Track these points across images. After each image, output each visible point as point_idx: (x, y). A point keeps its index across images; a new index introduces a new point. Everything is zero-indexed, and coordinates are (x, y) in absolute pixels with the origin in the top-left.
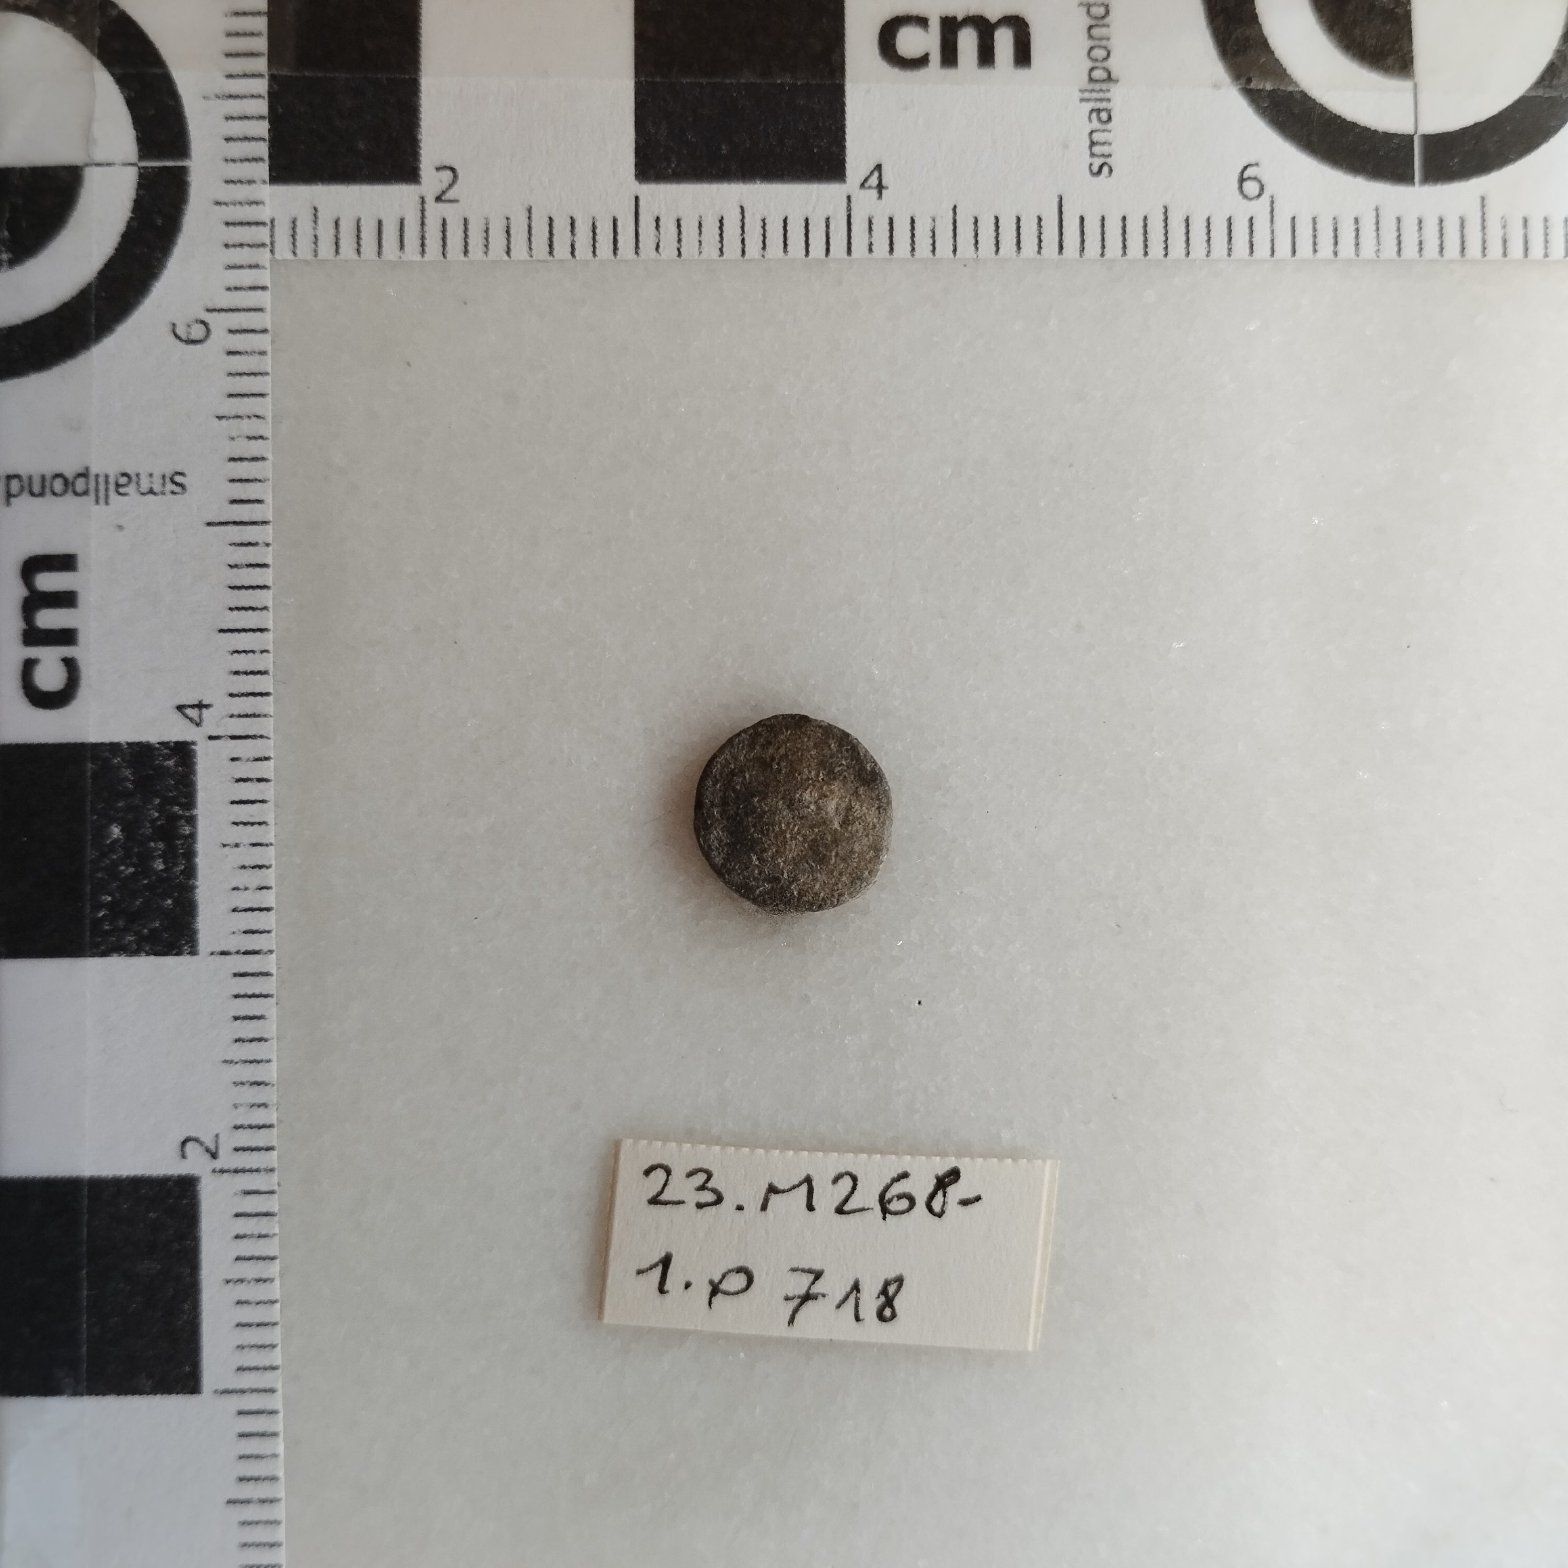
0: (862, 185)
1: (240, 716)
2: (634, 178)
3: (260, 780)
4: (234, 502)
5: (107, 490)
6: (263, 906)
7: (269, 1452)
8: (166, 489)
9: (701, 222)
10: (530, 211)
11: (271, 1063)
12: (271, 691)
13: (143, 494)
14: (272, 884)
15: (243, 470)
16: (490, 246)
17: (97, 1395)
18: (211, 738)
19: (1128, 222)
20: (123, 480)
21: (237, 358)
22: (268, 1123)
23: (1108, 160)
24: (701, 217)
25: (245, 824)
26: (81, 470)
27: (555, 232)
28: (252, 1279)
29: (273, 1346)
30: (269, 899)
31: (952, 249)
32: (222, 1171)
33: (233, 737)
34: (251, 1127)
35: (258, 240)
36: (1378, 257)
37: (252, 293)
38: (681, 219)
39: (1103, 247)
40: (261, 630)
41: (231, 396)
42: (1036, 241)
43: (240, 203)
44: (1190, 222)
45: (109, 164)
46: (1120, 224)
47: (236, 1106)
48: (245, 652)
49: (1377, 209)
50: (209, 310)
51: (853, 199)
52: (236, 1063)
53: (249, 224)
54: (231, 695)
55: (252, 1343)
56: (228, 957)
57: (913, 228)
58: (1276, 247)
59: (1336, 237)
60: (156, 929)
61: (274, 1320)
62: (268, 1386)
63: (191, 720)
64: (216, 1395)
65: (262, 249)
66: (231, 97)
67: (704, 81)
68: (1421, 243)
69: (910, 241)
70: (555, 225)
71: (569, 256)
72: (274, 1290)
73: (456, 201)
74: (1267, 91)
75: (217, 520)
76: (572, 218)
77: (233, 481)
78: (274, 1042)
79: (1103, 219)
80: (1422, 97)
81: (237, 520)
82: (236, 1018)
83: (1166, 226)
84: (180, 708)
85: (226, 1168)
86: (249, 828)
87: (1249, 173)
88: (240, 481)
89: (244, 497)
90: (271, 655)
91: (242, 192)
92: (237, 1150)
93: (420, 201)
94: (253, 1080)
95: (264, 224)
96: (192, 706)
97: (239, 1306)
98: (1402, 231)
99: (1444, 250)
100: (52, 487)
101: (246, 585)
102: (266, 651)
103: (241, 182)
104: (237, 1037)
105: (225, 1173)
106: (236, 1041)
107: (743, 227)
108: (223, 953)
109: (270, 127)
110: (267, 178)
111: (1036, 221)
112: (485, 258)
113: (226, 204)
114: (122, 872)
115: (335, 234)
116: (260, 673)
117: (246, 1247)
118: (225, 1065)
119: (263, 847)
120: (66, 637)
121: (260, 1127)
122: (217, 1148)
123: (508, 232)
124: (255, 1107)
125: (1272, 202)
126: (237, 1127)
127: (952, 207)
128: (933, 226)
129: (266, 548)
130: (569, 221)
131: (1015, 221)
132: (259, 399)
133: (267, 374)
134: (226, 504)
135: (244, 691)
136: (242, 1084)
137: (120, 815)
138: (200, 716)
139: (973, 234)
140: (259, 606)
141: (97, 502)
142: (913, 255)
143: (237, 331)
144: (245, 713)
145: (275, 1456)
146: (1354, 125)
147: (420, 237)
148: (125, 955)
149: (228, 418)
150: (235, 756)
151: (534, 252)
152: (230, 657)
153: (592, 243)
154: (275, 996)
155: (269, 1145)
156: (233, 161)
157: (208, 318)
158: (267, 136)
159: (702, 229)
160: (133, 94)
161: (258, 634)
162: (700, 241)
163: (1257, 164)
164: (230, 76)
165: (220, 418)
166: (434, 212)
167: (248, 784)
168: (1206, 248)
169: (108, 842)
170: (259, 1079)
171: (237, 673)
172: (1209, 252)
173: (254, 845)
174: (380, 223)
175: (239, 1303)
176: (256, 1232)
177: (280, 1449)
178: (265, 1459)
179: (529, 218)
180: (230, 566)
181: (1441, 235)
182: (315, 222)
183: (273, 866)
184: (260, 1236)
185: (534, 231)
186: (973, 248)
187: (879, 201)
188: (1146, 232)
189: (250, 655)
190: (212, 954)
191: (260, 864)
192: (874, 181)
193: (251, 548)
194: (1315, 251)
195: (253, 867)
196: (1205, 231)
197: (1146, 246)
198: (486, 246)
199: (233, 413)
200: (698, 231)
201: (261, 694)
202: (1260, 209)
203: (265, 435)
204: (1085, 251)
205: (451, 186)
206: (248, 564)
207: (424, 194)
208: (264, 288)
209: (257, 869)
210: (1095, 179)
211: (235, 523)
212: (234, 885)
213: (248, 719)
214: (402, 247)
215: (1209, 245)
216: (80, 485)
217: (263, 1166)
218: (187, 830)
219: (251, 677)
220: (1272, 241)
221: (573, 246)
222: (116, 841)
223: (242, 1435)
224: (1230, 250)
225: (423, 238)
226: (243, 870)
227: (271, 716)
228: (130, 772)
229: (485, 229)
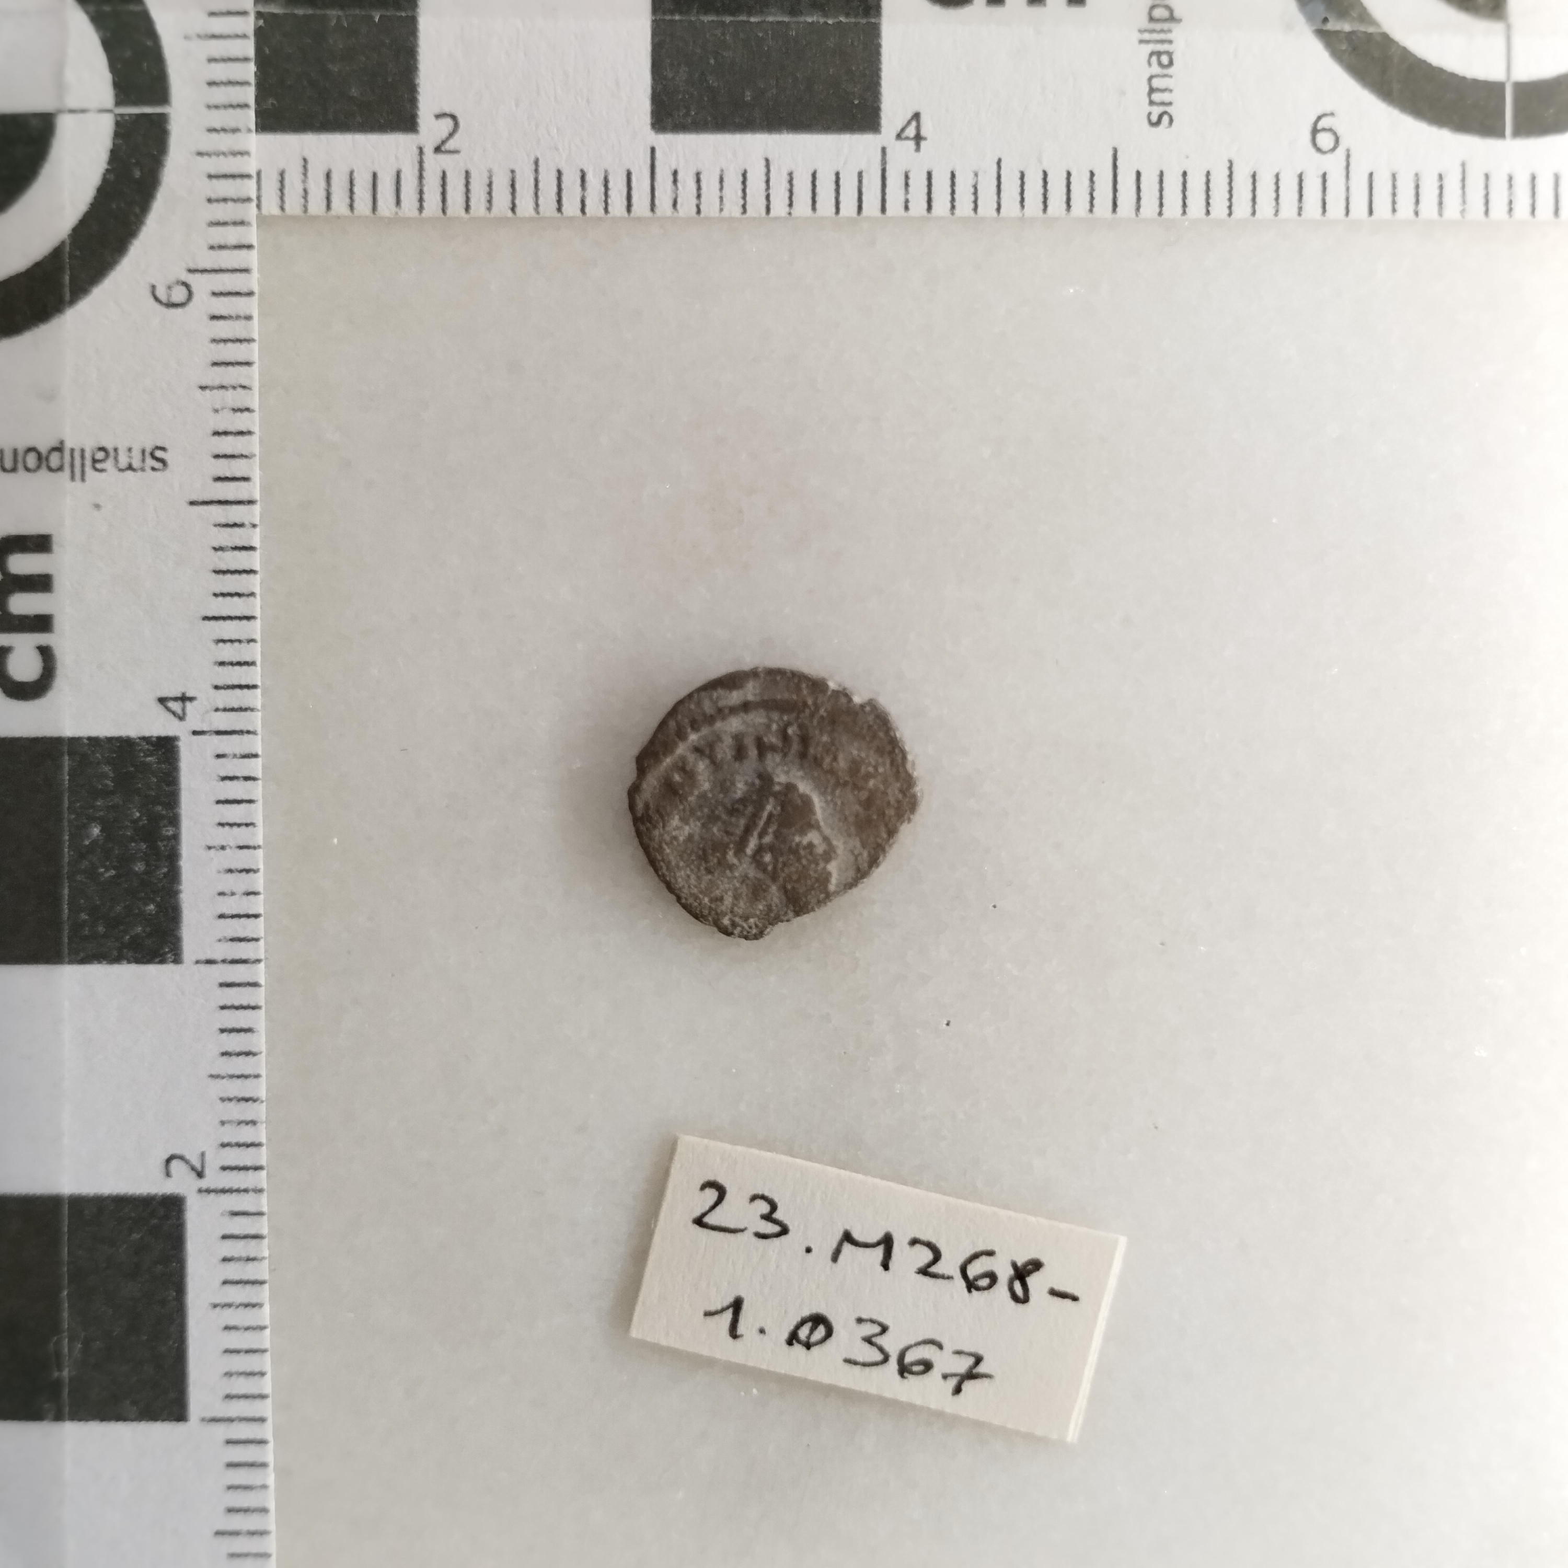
0: (899, 137)
1: (225, 710)
2: (649, 127)
3: (247, 778)
4: (219, 479)
5: (83, 465)
6: (251, 912)
7: (258, 1482)
8: (146, 465)
9: (724, 176)
10: (536, 162)
11: (260, 1079)
12: (259, 683)
13: (121, 470)
14: (261, 890)
15: (228, 445)
16: (495, 201)
17: (80, 1420)
18: (195, 733)
19: (1189, 178)
20: (100, 455)
21: (221, 323)
22: (257, 1142)
23: (1168, 109)
24: (722, 171)
25: (231, 825)
26: (57, 445)
27: (563, 186)
28: (240, 1305)
29: (262, 1374)
30: (257, 905)
31: (995, 206)
32: (208, 1191)
33: (219, 733)
34: (239, 1145)
35: (243, 195)
36: (1463, 217)
37: (236, 252)
38: (701, 172)
39: (1161, 205)
40: (248, 618)
41: (215, 364)
42: (1088, 198)
43: (224, 154)
44: (1257, 178)
45: (83, 111)
46: (1181, 179)
47: (223, 1123)
48: (231, 641)
49: (1463, 165)
50: (191, 271)
51: (888, 151)
52: (223, 1078)
53: (233, 177)
54: (217, 687)
55: (241, 1370)
56: (214, 966)
57: (953, 184)
58: (1351, 207)
59: (1417, 195)
60: (137, 935)
61: (263, 1347)
62: (258, 1415)
63: (174, 713)
64: (205, 1423)
65: (246, 205)
66: (214, 36)
67: (728, 19)
68: (1511, 202)
69: (949, 198)
70: (564, 178)
71: (579, 213)
72: (265, 1315)
73: (456, 152)
74: (1345, 32)
75: (201, 499)
76: (582, 171)
77: (217, 456)
78: (263, 1055)
79: (1161, 174)
80: (1517, 41)
81: (222, 498)
82: (222, 1031)
83: (1230, 183)
84: (162, 701)
85: (212, 1187)
86: (235, 829)
87: (1322, 124)
88: (225, 456)
89: (229, 475)
90: (258, 645)
91: (224, 142)
92: (224, 1168)
93: (416, 151)
94: (241, 1095)
95: (248, 176)
96: (175, 699)
97: (226, 1333)
98: (1490, 189)
99: (1536, 212)
100: (24, 462)
101: (232, 568)
102: (253, 641)
103: (224, 130)
104: (223, 1050)
105: (211, 1193)
106: (224, 1054)
107: (768, 182)
108: (210, 962)
109: (256, 69)
110: (253, 127)
111: (1088, 175)
112: (488, 215)
113: (208, 154)
114: (102, 874)
115: (327, 188)
116: (246, 663)
117: (234, 1271)
118: (210, 1081)
119: (250, 850)
120: (42, 623)
121: (248, 1145)
122: (203, 1167)
123: (513, 186)
124: (243, 1125)
125: (1348, 156)
126: (224, 1145)
127: (996, 160)
128: (975, 181)
129: (253, 529)
130: (579, 174)
131: (1065, 175)
132: (246, 368)
133: (253, 340)
134: (210, 481)
135: (230, 683)
136: (230, 1100)
137: (101, 813)
138: (184, 710)
139: (1019, 190)
140: (246, 591)
141: (73, 478)
142: (953, 214)
143: (221, 294)
144: (231, 707)
145: (264, 1487)
146: (1441, 71)
147: (418, 191)
148: (105, 962)
149: (212, 388)
150: (221, 752)
151: (541, 209)
152: (213, 646)
153: (603, 198)
154: (263, 1008)
155: (258, 1164)
156: (217, 107)
157: (191, 279)
158: (252, 79)
159: (725, 184)
160: (108, 35)
161: (245, 622)
162: (721, 198)
163: (1332, 114)
164: (212, 14)
165: (203, 388)
166: (434, 164)
167: (235, 782)
168: (1274, 207)
169: (87, 843)
170: (247, 1095)
171: (222, 664)
172: (1277, 211)
173: (241, 848)
174: (375, 176)
175: (227, 1328)
176: (244, 1255)
177: (271, 1480)
178: (254, 1491)
179: (536, 171)
180: (215, 549)
181: (1533, 194)
182: (305, 174)
183: (262, 870)
184: (249, 1259)
185: (541, 185)
186: (1018, 206)
187: (917, 154)
188: (1208, 189)
189: (236, 644)
190: (197, 962)
191: (247, 867)
192: (911, 131)
193: (236, 529)
194: (1394, 210)
195: (241, 871)
196: (1273, 187)
197: (1208, 204)
198: (490, 202)
199: (217, 383)
200: (718, 186)
201: (248, 687)
202: (1334, 164)
203: (252, 407)
204: (1141, 210)
205: (451, 135)
206: (233, 546)
207: (422, 146)
208: (250, 247)
209: (244, 874)
210: (1154, 129)
211: (220, 502)
212: (220, 889)
213: (234, 713)
214: (398, 202)
215: (1277, 203)
216: (55, 460)
217: (251, 1187)
218: (170, 831)
219: (237, 668)
220: (1347, 199)
221: (583, 202)
222: (94, 843)
223: (231, 1465)
224: (1300, 209)
225: (421, 192)
226: (229, 875)
227: (258, 710)
228: (110, 768)
229: (487, 181)
